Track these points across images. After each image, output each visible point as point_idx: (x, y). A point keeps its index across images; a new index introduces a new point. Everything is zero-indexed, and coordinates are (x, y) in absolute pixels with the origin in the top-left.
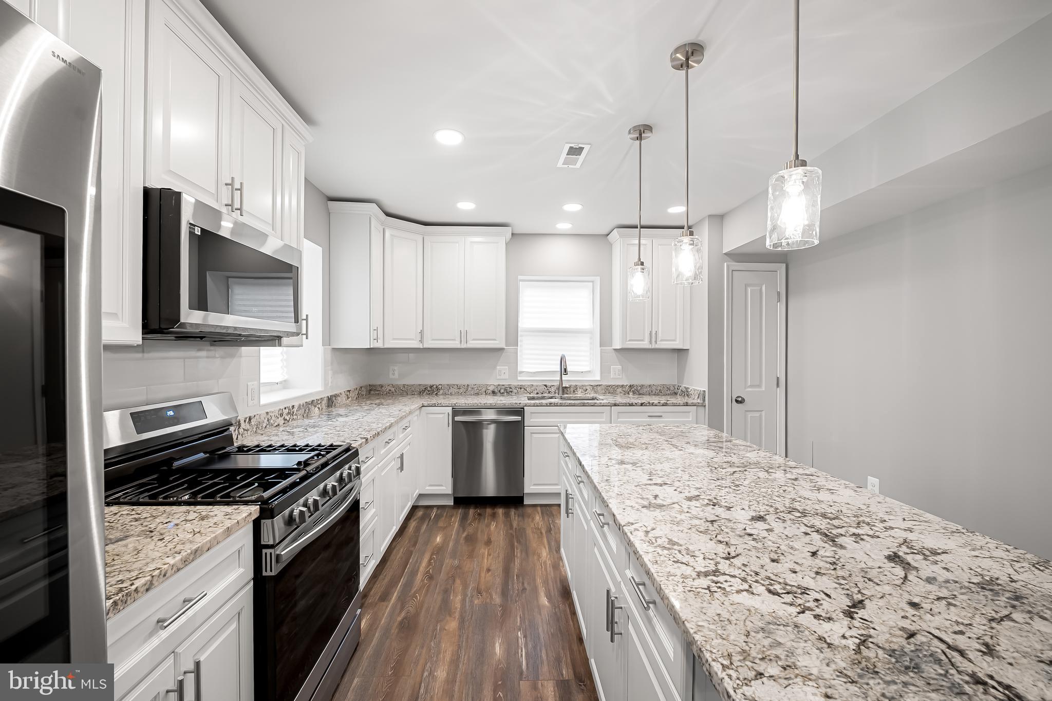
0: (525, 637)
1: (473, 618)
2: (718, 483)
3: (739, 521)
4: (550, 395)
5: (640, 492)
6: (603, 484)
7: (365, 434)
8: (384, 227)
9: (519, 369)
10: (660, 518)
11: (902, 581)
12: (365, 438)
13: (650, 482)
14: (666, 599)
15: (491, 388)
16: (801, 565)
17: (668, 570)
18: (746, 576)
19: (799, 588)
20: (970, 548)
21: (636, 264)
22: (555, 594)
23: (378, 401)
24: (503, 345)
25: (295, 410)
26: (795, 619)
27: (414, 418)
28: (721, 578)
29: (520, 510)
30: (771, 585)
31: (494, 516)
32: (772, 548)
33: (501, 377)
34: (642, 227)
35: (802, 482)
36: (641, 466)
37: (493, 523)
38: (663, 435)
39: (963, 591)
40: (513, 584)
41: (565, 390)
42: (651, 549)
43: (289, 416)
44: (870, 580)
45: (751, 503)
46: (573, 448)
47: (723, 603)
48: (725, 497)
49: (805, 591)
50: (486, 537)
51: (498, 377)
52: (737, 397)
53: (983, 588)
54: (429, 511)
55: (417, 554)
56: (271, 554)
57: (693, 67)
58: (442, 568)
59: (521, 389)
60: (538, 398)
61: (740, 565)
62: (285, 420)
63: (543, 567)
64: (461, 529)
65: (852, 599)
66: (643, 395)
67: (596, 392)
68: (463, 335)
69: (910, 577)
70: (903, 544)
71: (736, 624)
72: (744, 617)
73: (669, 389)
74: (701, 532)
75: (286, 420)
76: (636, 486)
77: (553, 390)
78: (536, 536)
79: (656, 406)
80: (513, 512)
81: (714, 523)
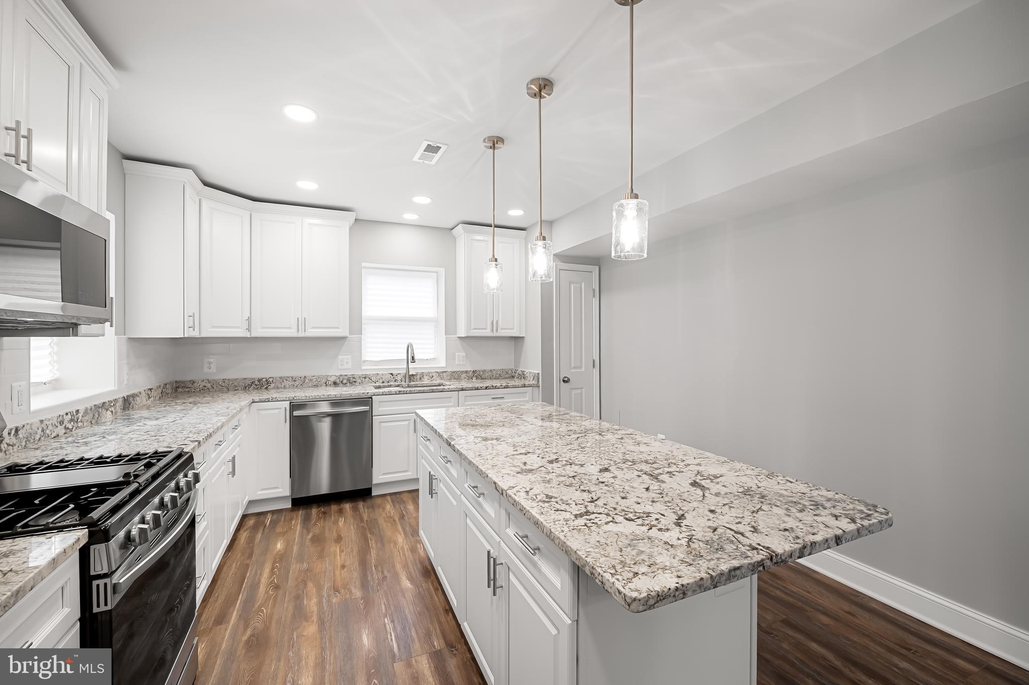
0: (393, 621)
1: (334, 617)
2: (569, 447)
3: (592, 474)
4: (397, 384)
5: (511, 462)
6: (477, 459)
7: (195, 437)
8: (200, 197)
9: (363, 359)
10: (533, 479)
11: (702, 498)
12: (196, 441)
13: (516, 453)
14: (557, 539)
15: (332, 379)
16: (641, 498)
17: (553, 517)
18: (609, 512)
19: (645, 514)
20: (733, 471)
21: (491, 261)
22: (416, 576)
23: (191, 400)
24: (346, 334)
25: (80, 415)
26: (647, 534)
27: (243, 415)
28: (592, 516)
29: (369, 502)
30: (626, 515)
31: (341, 512)
32: (620, 490)
33: (343, 367)
34: (496, 226)
35: (626, 440)
36: (504, 441)
37: (340, 519)
38: (514, 413)
39: (736, 498)
40: (372, 575)
41: (412, 377)
42: (535, 504)
43: (72, 423)
44: (684, 500)
45: (597, 459)
46: (438, 430)
47: (598, 533)
48: (576, 458)
49: (648, 515)
50: (335, 534)
51: (340, 367)
52: (564, 378)
53: (745, 494)
54: (262, 517)
55: (255, 566)
56: (106, 584)
57: (545, 97)
58: (288, 576)
59: (365, 378)
60: (384, 387)
61: (602, 505)
62: (66, 428)
63: (401, 552)
64: (305, 531)
65: (677, 514)
66: (485, 379)
67: (442, 379)
68: (301, 323)
69: (706, 495)
70: (697, 474)
71: (611, 545)
72: (615, 540)
73: (507, 373)
74: (567, 486)
75: (68, 429)
76: (506, 457)
77: (399, 378)
78: (389, 524)
79: (499, 388)
80: (361, 505)
81: (575, 477)
